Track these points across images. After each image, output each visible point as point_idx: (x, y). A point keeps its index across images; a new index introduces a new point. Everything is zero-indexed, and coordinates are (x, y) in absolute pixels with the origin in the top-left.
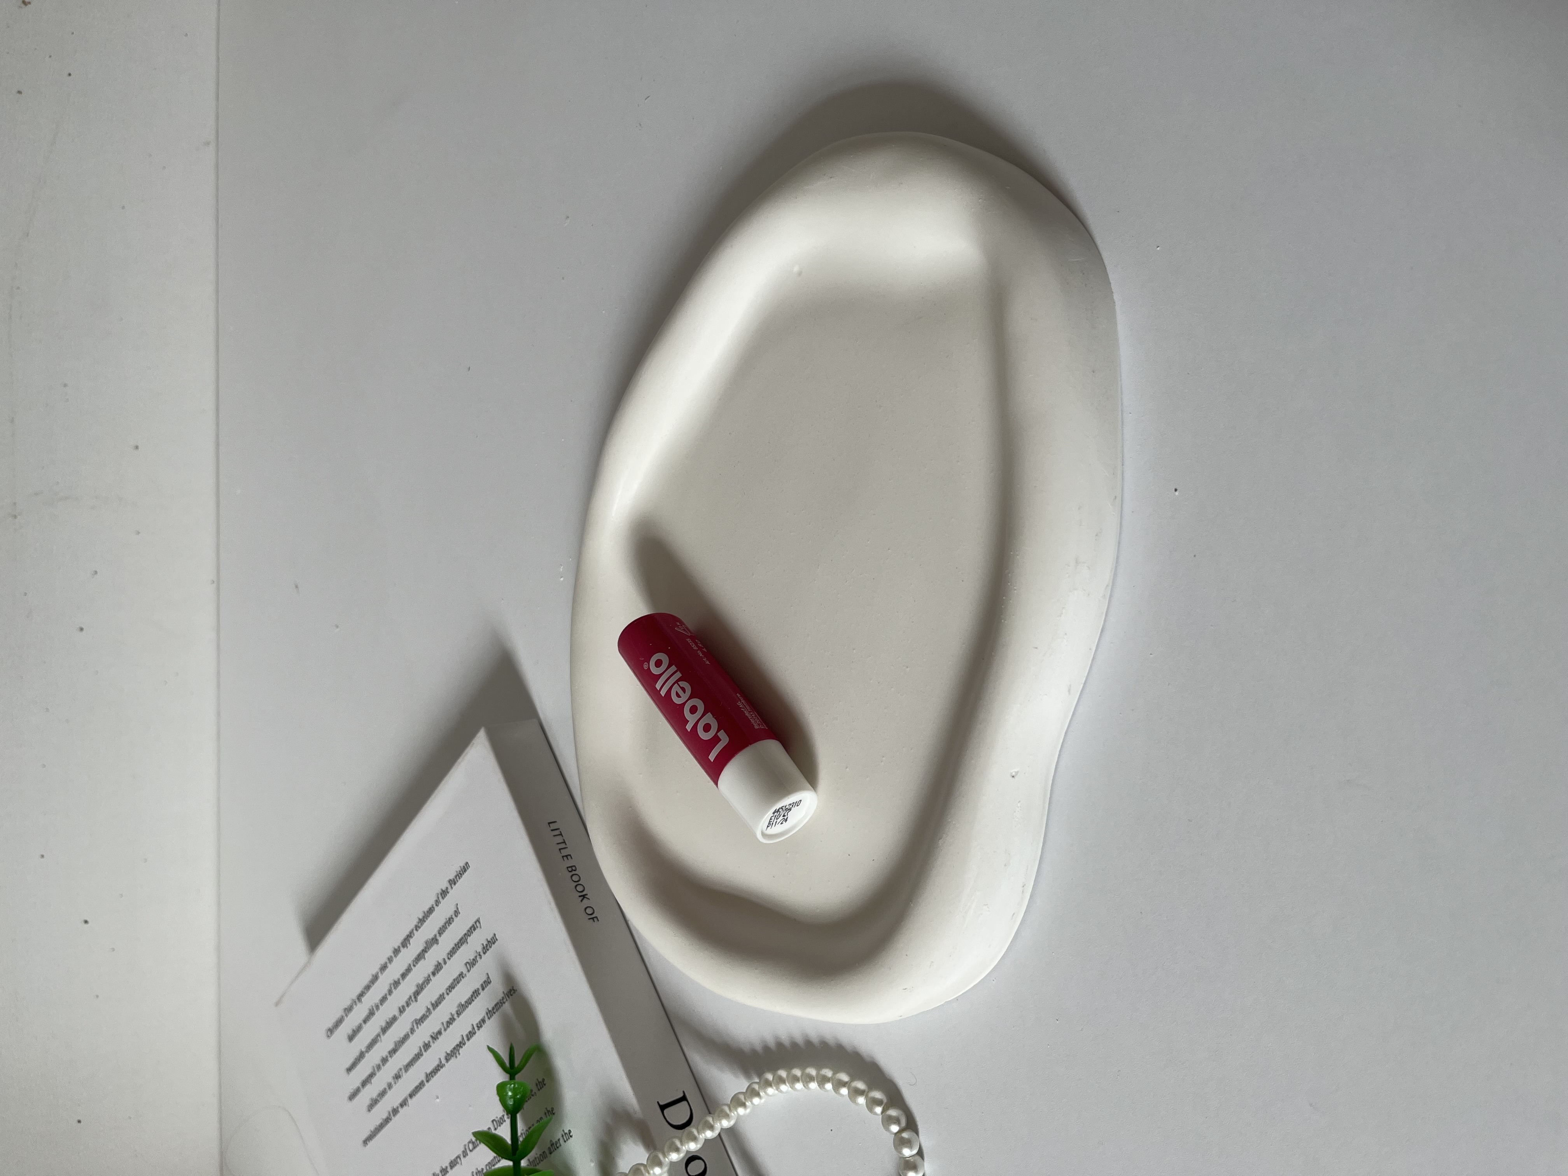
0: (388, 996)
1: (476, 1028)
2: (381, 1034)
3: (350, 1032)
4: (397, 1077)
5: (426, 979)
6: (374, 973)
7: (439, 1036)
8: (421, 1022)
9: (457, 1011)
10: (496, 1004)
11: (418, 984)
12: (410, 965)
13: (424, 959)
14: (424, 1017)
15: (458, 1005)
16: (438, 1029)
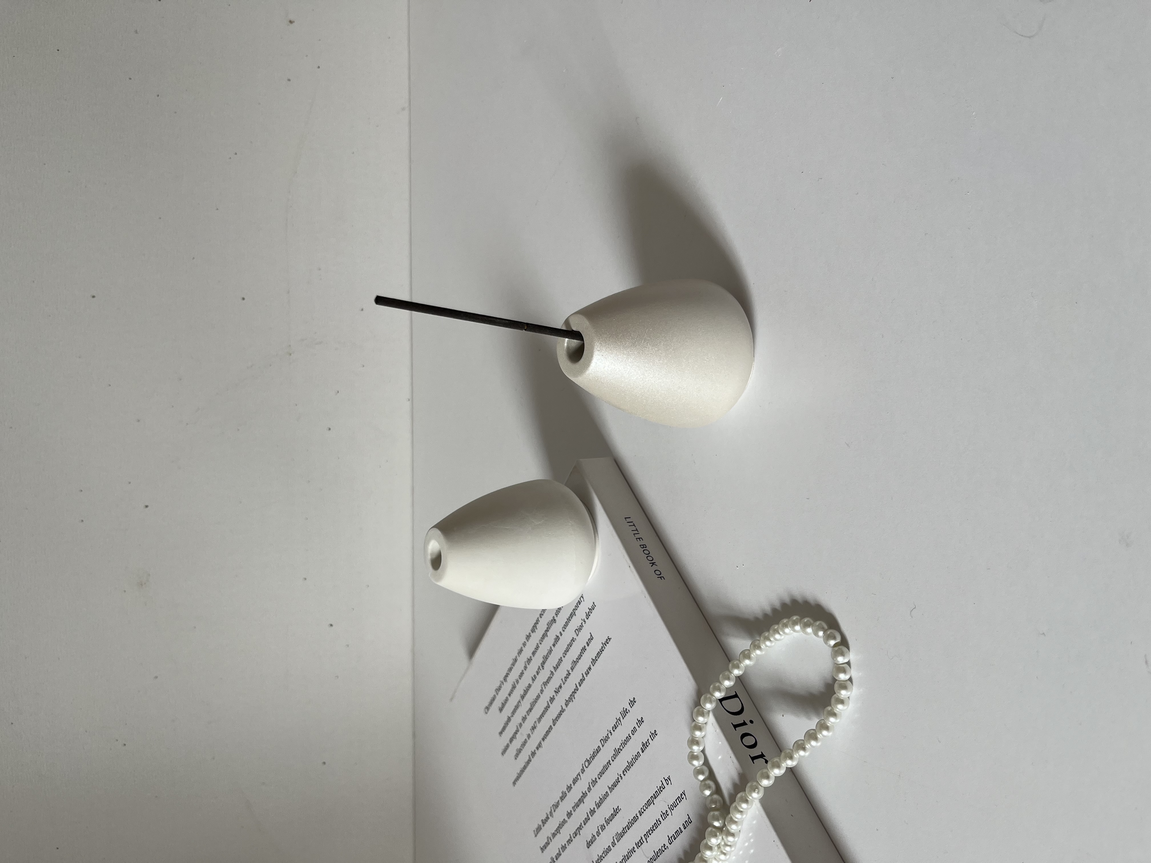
0: (524, 671)
1: (585, 675)
2: (521, 700)
3: (500, 706)
4: (534, 728)
5: (549, 650)
6: (514, 658)
7: (560, 689)
8: (547, 683)
9: (571, 667)
10: (598, 654)
11: (544, 656)
12: (538, 644)
13: (547, 636)
14: (550, 678)
15: (571, 663)
16: (559, 685)
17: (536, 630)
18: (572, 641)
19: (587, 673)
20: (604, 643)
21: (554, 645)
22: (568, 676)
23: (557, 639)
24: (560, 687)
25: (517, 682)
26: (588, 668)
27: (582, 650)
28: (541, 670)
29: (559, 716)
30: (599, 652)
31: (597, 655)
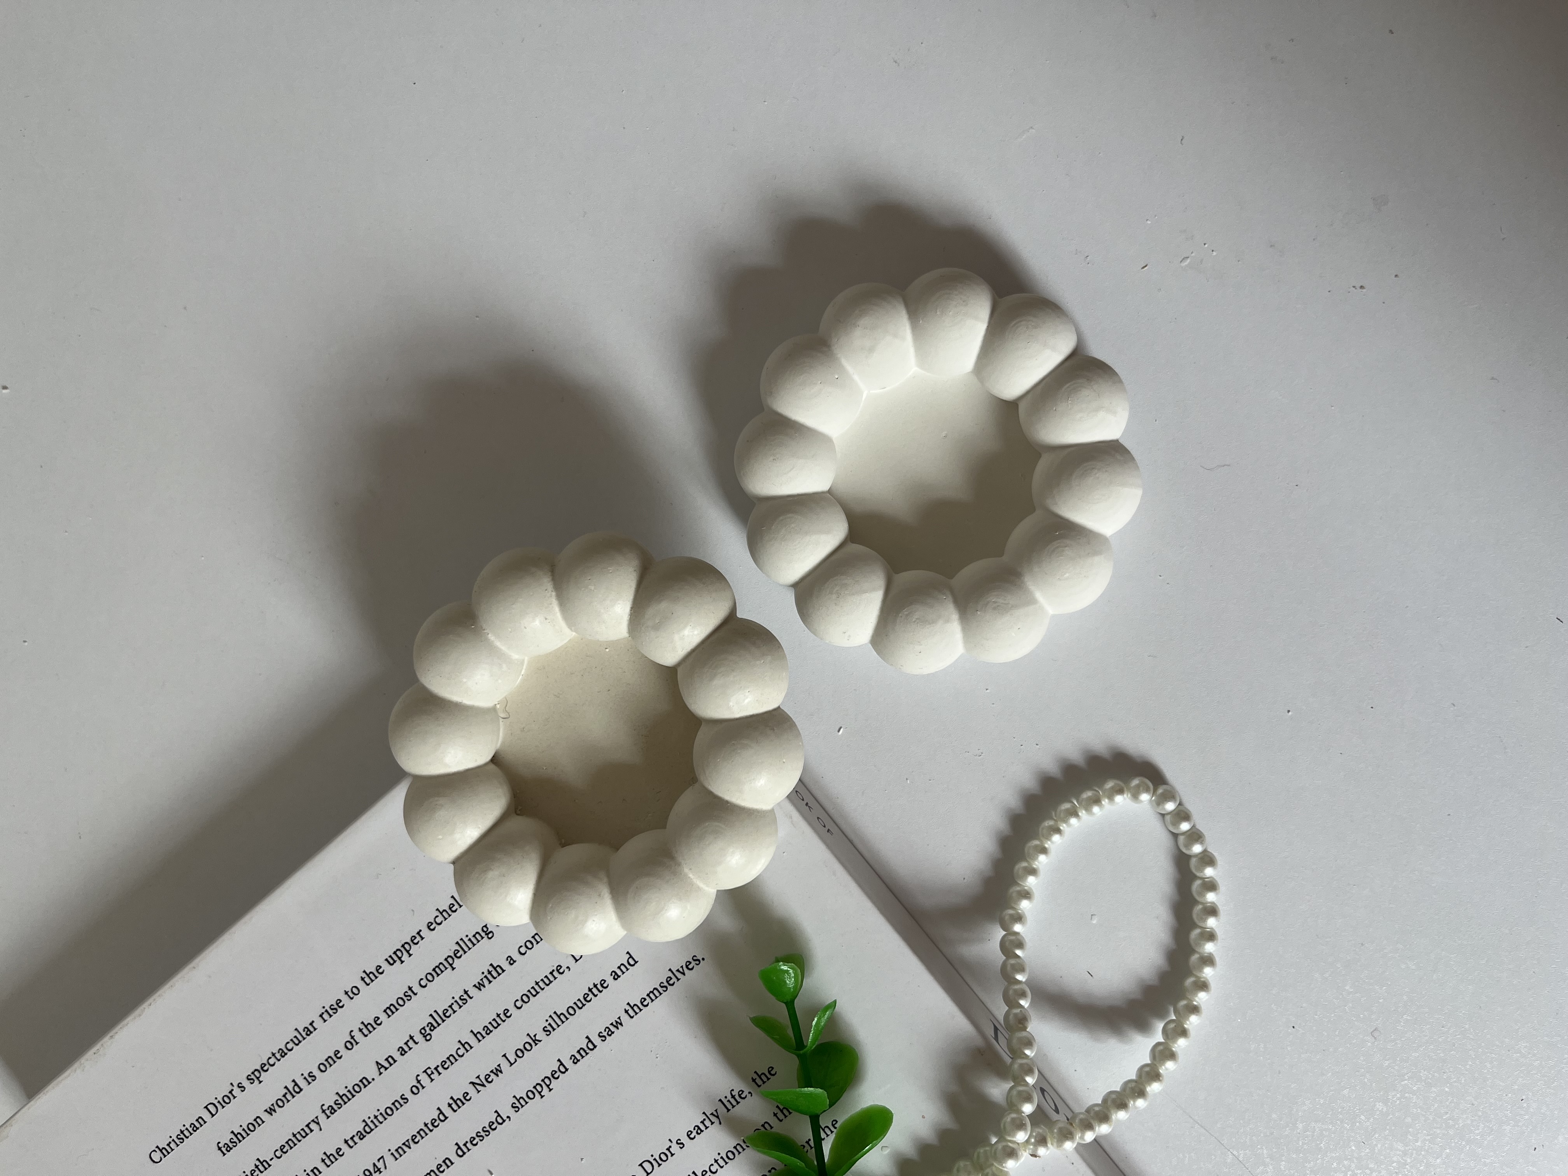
0: (343, 1052)
1: (596, 1040)
2: (322, 1118)
3: (225, 1139)
4: (374, 1172)
5: (457, 998)
7: (493, 1076)
8: (440, 1069)
9: (546, 1027)
10: (652, 992)
11: (435, 1011)
12: (410, 988)
13: (453, 969)
14: (451, 1060)
15: (547, 1018)
16: (493, 1067)
17: (405, 957)
18: (555, 974)
19: (607, 1033)
20: (678, 970)
21: (479, 986)
22: (528, 1047)
23: (495, 971)
24: (498, 1071)
25: (311, 1078)
26: (612, 1024)
27: (590, 990)
28: (417, 1043)
29: (483, 1134)
30: (655, 989)
31: (648, 995)
